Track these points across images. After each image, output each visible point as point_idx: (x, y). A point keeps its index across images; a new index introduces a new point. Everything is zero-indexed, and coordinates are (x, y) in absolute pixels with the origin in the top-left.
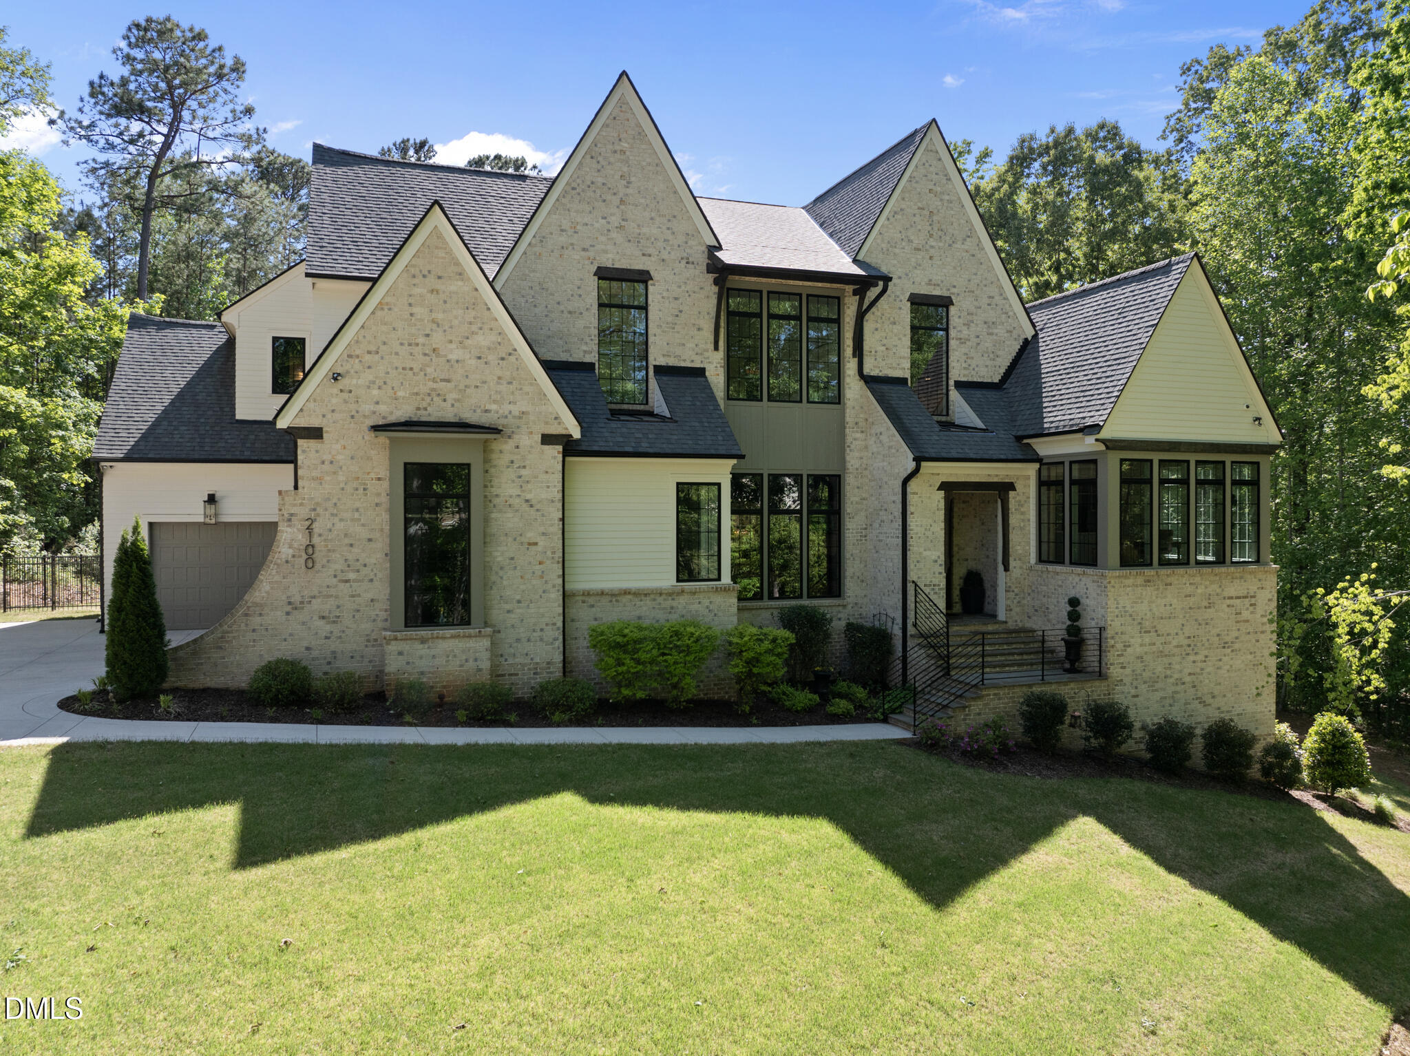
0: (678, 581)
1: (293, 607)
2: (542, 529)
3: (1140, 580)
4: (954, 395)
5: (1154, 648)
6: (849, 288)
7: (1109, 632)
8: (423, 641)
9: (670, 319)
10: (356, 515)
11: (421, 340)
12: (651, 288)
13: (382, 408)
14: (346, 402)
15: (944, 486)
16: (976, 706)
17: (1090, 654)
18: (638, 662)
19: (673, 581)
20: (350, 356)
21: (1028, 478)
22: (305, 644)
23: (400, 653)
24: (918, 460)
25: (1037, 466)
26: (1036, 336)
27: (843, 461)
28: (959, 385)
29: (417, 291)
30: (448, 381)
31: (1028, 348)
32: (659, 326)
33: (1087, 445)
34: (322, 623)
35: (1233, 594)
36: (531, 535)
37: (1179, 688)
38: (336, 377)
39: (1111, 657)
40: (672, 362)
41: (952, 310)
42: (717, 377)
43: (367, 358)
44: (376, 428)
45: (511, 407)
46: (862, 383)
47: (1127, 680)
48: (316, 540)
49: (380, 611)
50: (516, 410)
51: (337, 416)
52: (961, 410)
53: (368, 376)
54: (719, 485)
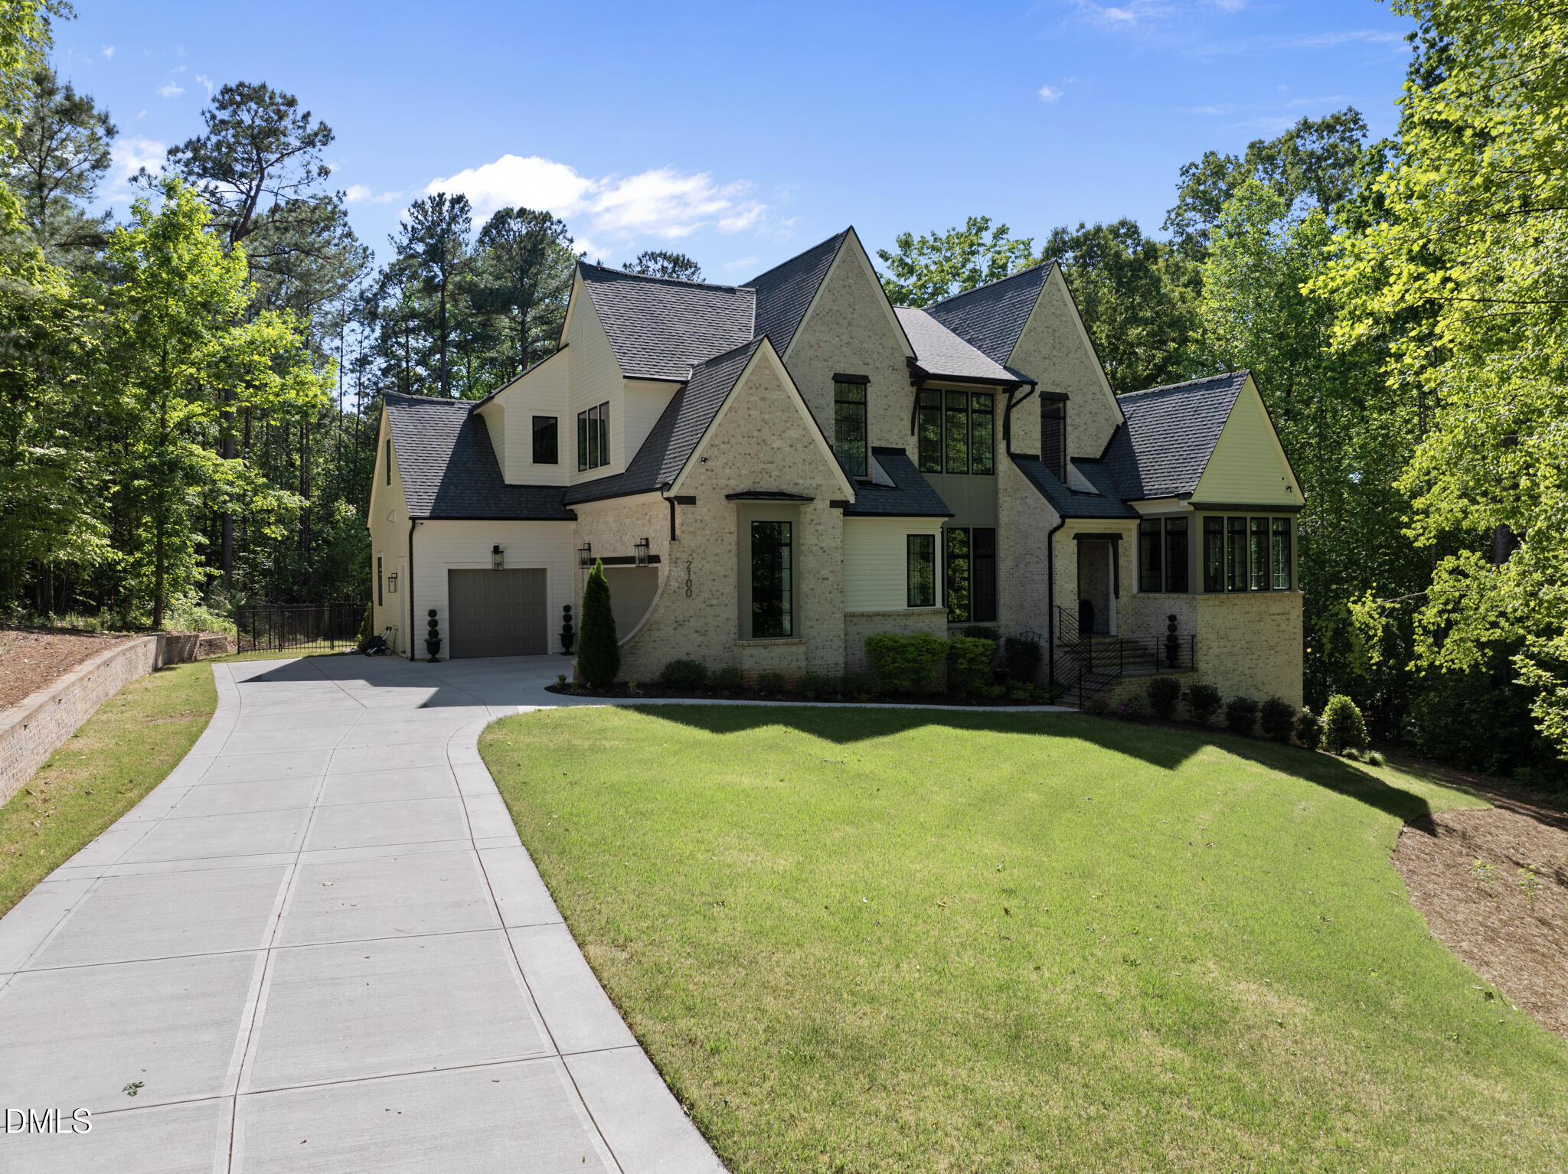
0: (909, 606)
1: (679, 624)
2: (831, 569)
3: (1217, 602)
4: (1071, 468)
5: (1227, 650)
6: (1000, 388)
7: (1199, 638)
8: (765, 647)
9: (882, 412)
10: (717, 559)
11: (756, 434)
12: (869, 389)
13: (733, 482)
14: (710, 478)
15: (1077, 536)
16: (1118, 690)
17: (1184, 656)
18: (906, 660)
19: (905, 606)
20: (712, 445)
21: (1131, 530)
22: (686, 651)
23: (752, 656)
24: (1063, 517)
25: (1138, 521)
26: (1125, 423)
27: (996, 518)
28: (1074, 460)
29: (753, 398)
30: (772, 463)
31: (1121, 433)
32: (875, 417)
33: (1183, 506)
34: (695, 635)
35: (1276, 612)
36: (824, 573)
37: (1242, 678)
38: (705, 460)
39: (1200, 655)
40: (884, 444)
41: (1069, 403)
42: (913, 454)
43: (723, 446)
44: (729, 497)
45: (811, 481)
46: (1009, 459)
47: (1210, 672)
48: (692, 577)
49: (732, 627)
50: (814, 483)
51: (704, 488)
52: (1077, 478)
53: (722, 460)
54: (933, 536)
